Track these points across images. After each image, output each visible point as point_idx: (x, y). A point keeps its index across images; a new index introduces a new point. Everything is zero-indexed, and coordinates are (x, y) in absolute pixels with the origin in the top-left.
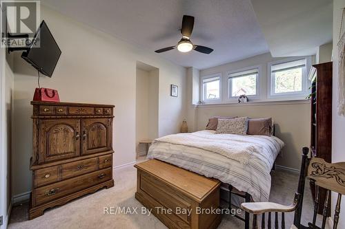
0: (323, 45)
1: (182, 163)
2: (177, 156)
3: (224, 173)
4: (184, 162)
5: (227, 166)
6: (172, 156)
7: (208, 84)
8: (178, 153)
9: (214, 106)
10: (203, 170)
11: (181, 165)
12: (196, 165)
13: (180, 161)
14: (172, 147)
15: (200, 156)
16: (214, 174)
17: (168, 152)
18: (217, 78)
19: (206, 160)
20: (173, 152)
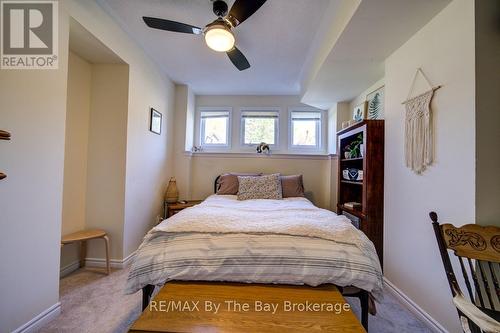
0: (342, 103)
1: (257, 273)
2: (241, 260)
3: (343, 271)
4: (260, 269)
5: (343, 256)
6: (228, 262)
7: (207, 120)
8: (240, 253)
9: (217, 155)
10: (307, 276)
11: (254, 278)
12: (289, 269)
13: (250, 269)
14: (217, 241)
15: (293, 248)
16: (327, 277)
17: (211, 254)
18: (226, 113)
19: (307, 254)
20: (227, 254)
